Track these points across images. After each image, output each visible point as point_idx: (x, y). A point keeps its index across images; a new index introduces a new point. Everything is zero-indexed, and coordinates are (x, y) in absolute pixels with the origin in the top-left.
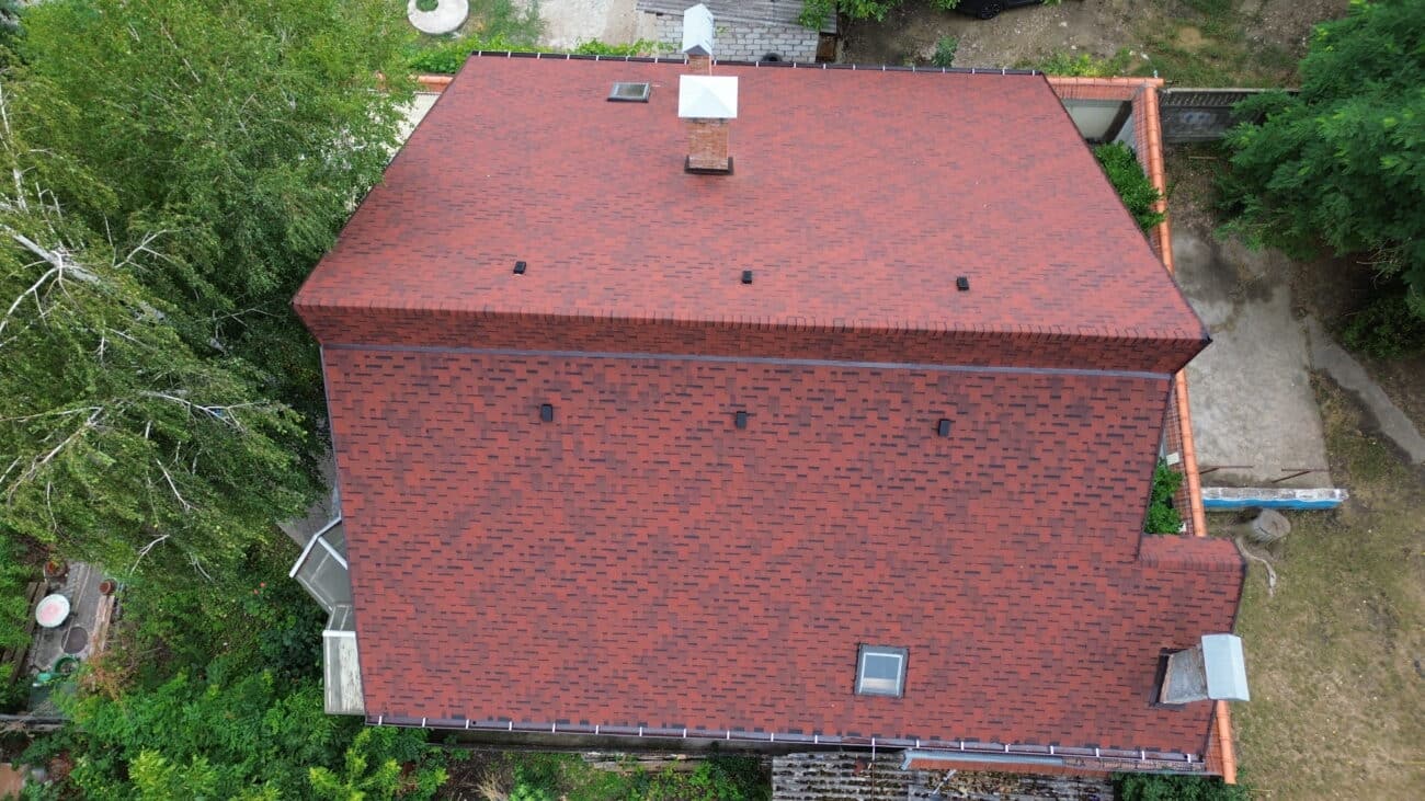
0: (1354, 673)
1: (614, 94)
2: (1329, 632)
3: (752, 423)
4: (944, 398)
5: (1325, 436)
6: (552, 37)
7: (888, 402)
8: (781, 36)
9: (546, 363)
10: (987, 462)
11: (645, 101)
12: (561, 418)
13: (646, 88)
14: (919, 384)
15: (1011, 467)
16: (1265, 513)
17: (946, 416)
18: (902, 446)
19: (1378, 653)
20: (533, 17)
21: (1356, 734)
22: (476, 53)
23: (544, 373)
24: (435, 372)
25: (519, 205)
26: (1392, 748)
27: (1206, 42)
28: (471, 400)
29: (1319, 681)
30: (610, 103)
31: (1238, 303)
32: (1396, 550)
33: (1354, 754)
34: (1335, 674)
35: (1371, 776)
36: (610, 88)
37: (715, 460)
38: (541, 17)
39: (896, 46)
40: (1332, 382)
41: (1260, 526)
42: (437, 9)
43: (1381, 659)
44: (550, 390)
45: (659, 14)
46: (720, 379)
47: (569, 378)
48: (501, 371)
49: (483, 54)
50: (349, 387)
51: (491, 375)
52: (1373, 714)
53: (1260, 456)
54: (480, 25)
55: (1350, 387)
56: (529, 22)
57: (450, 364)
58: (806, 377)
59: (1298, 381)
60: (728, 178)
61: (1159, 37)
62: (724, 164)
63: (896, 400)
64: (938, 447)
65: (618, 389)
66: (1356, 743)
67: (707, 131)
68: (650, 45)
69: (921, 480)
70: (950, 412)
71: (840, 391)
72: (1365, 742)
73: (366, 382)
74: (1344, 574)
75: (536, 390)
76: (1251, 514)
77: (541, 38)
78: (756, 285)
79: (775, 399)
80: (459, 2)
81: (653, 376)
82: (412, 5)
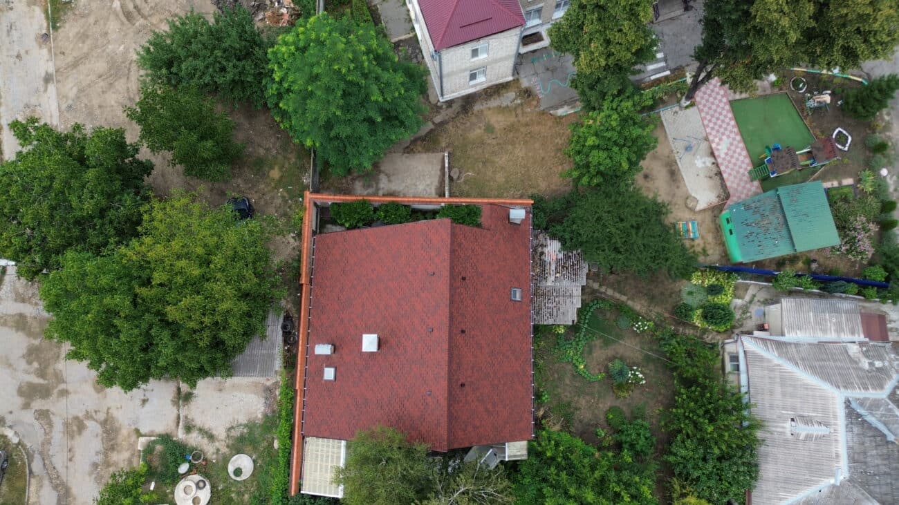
0: (496, 155)
2: (484, 160)
3: (464, 329)
5: (426, 152)
6: (257, 417)
10: (470, 268)
12: (463, 381)
15: (471, 261)
16: (452, 175)
18: (467, 289)
19: (490, 148)
23: (454, 386)
26: (516, 149)
27: (276, 168)
28: (459, 407)
29: (498, 165)
31: (380, 172)
32: (461, 138)
33: (518, 159)
34: (496, 160)
35: (524, 156)
37: (472, 339)
38: (246, 423)
40: (407, 147)
41: (455, 177)
42: (241, 467)
43: (492, 147)
44: (457, 385)
46: (454, 337)
47: (455, 379)
48: (454, 398)
52: (507, 152)
53: (432, 172)
54: (249, 448)
55: (409, 142)
56: (248, 427)
59: (407, 157)
64: (468, 280)
66: (515, 158)
69: (475, 284)
72: (515, 155)
74: (468, 153)
75: (458, 388)
76: (451, 178)
77: (257, 422)
78: (433, 327)
79: (459, 323)
80: (237, 459)
81: (454, 356)
82: (238, 479)
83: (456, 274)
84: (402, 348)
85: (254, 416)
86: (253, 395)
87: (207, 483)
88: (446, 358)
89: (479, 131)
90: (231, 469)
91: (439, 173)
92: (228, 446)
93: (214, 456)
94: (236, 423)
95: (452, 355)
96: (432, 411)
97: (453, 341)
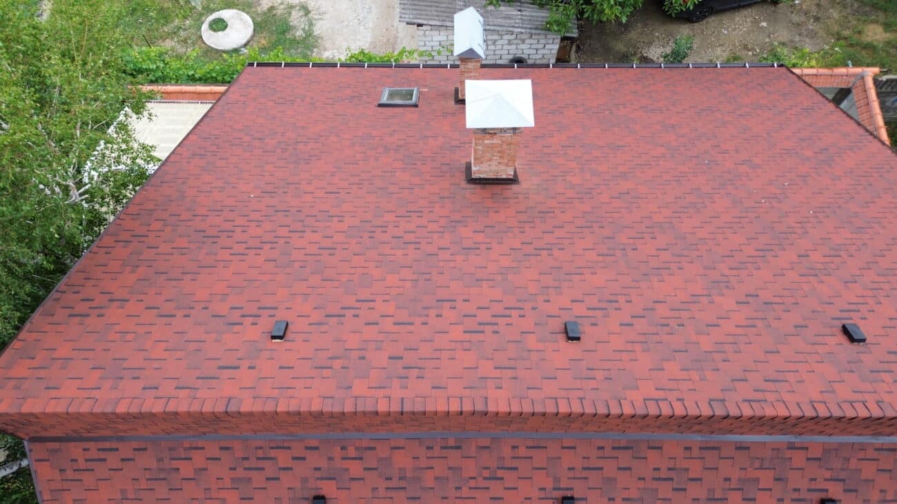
1: (384, 100)
4: (828, 475)
6: (325, 50)
7: (757, 480)
8: (528, 41)
9: (316, 448)
11: (416, 106)
13: (415, 92)
14: (798, 458)
17: (832, 495)
20: (309, 34)
22: (251, 65)
23: (314, 460)
24: (175, 464)
25: (283, 232)
27: (889, 36)
28: (222, 494)
30: (380, 109)
36: (380, 94)
38: (315, 33)
39: (620, 47)
42: (227, 29)
44: (322, 479)
45: (420, 25)
46: (539, 458)
47: (346, 464)
48: (258, 459)
49: (259, 65)
50: (66, 485)
51: (247, 464)
54: (263, 42)
56: (305, 38)
57: (193, 453)
58: (652, 454)
60: (514, 187)
61: (846, 33)
62: (508, 173)
63: (766, 478)
65: (409, 475)
67: (496, 141)
68: (411, 53)
70: (837, 490)
71: (696, 469)
73: (88, 479)
75: (304, 480)
77: (315, 50)
78: (586, 342)
79: (611, 480)
80: (245, 23)
81: (454, 458)
82: (205, 27)
83: (853, 463)
84: (480, 238)
85: (328, 44)
90: (226, 14)
94: (315, 17)
95: (458, 448)
96: (192, 346)
97: (522, 452)
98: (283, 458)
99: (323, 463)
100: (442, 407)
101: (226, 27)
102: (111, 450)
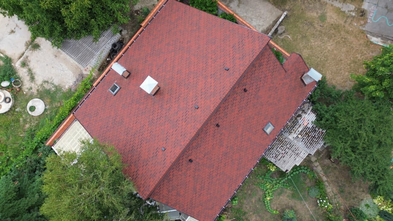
0: (314, 37)
1: (113, 93)
2: (304, 35)
3: (219, 124)
4: (241, 87)
5: (273, 4)
7: (235, 97)
10: (255, 87)
11: (121, 88)
12: (193, 159)
13: (115, 84)
14: (236, 89)
15: (259, 83)
16: (279, 28)
17: (244, 88)
18: (242, 100)
19: (314, 30)
20: (56, 87)
21: (323, 46)
23: (184, 157)
26: (329, 42)
28: (178, 174)
29: (310, 45)
30: (115, 96)
32: (301, 11)
33: (325, 49)
34: (311, 41)
35: (331, 50)
36: (110, 92)
37: (220, 135)
38: (57, 85)
41: (279, 32)
43: (315, 31)
44: (188, 158)
46: (209, 125)
47: (189, 153)
52: (322, 40)
53: (268, 19)
54: (48, 100)
58: (220, 109)
60: (161, 89)
63: (235, 95)
64: (247, 93)
65: (197, 145)
66: (325, 47)
67: (154, 89)
69: (249, 100)
70: (244, 87)
71: (227, 104)
72: (325, 46)
73: (161, 192)
74: (297, 24)
75: (186, 160)
76: (276, 30)
77: (63, 89)
78: (200, 107)
79: (219, 117)
80: (37, 101)
81: (200, 137)
82: (30, 113)
83: (243, 82)
84: (168, 105)
85: (63, 84)
86: (71, 73)
87: (11, 102)
88: (193, 135)
89: (315, 14)
90: (30, 104)
91: (271, 22)
92: (38, 90)
93: (27, 90)
94: (51, 81)
95: (199, 135)
96: (156, 163)
97: (206, 127)
98: (181, 161)
99: (186, 156)
100: (194, 135)
101: (35, 107)
102: (160, 186)
